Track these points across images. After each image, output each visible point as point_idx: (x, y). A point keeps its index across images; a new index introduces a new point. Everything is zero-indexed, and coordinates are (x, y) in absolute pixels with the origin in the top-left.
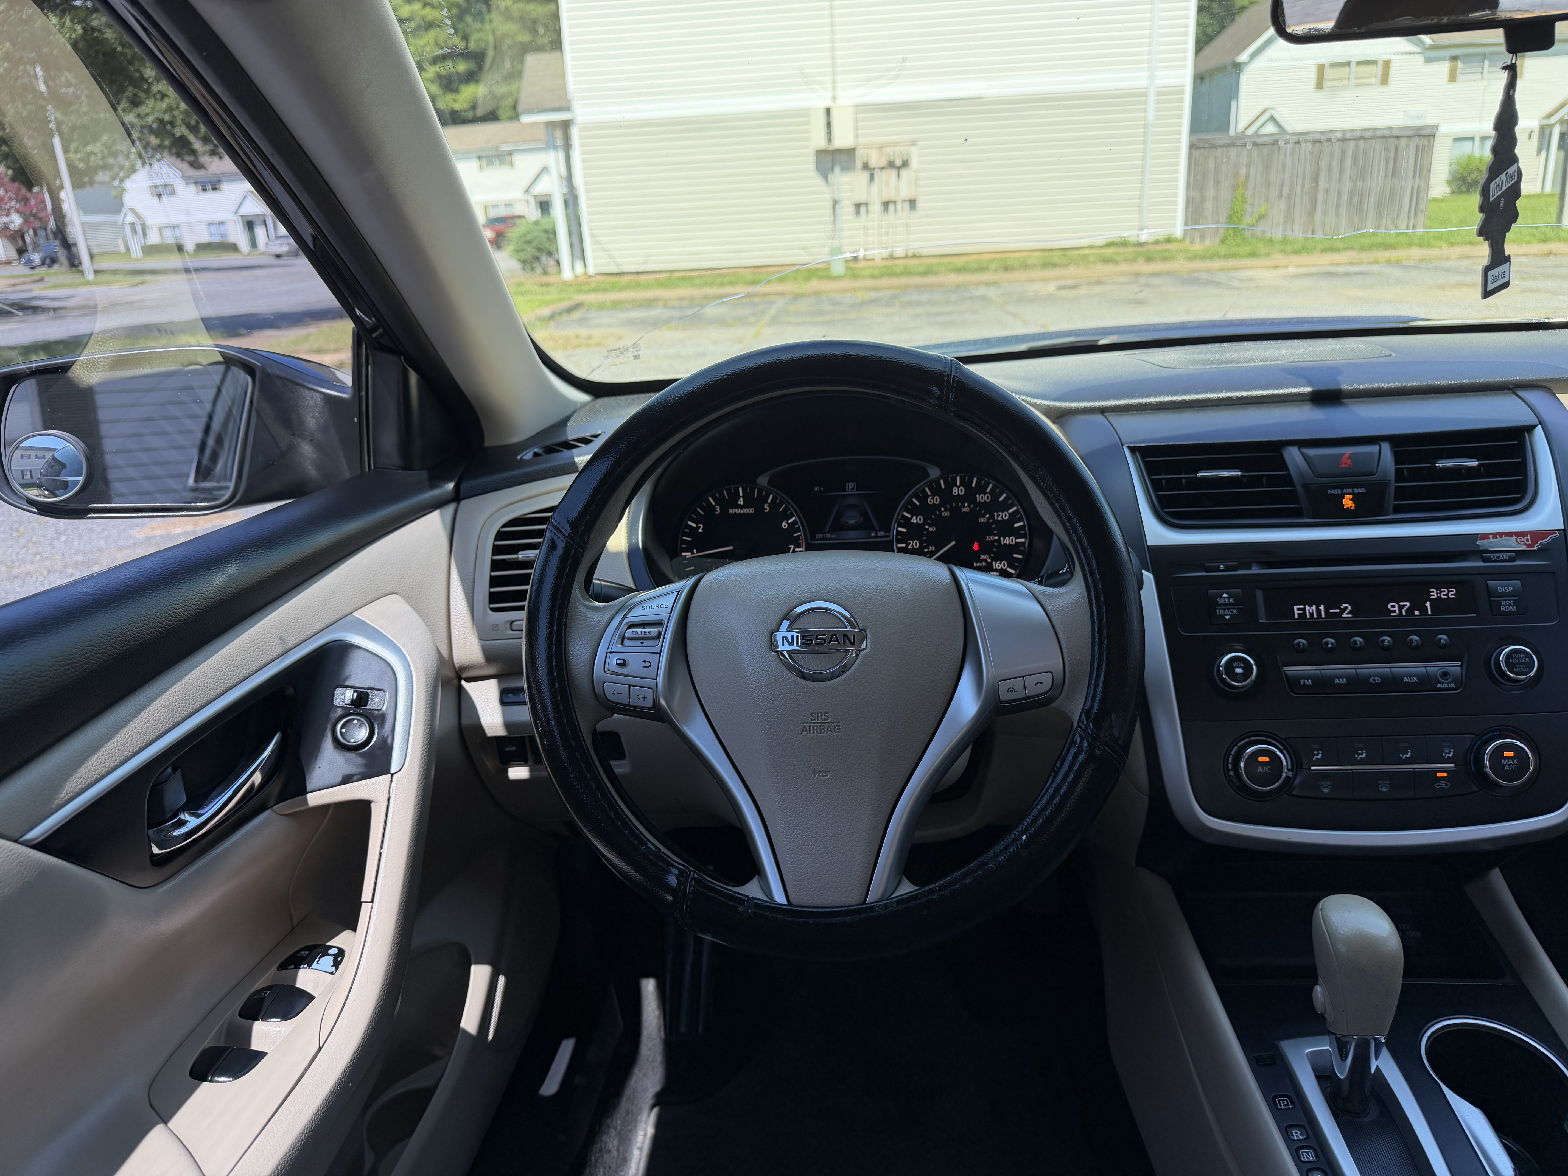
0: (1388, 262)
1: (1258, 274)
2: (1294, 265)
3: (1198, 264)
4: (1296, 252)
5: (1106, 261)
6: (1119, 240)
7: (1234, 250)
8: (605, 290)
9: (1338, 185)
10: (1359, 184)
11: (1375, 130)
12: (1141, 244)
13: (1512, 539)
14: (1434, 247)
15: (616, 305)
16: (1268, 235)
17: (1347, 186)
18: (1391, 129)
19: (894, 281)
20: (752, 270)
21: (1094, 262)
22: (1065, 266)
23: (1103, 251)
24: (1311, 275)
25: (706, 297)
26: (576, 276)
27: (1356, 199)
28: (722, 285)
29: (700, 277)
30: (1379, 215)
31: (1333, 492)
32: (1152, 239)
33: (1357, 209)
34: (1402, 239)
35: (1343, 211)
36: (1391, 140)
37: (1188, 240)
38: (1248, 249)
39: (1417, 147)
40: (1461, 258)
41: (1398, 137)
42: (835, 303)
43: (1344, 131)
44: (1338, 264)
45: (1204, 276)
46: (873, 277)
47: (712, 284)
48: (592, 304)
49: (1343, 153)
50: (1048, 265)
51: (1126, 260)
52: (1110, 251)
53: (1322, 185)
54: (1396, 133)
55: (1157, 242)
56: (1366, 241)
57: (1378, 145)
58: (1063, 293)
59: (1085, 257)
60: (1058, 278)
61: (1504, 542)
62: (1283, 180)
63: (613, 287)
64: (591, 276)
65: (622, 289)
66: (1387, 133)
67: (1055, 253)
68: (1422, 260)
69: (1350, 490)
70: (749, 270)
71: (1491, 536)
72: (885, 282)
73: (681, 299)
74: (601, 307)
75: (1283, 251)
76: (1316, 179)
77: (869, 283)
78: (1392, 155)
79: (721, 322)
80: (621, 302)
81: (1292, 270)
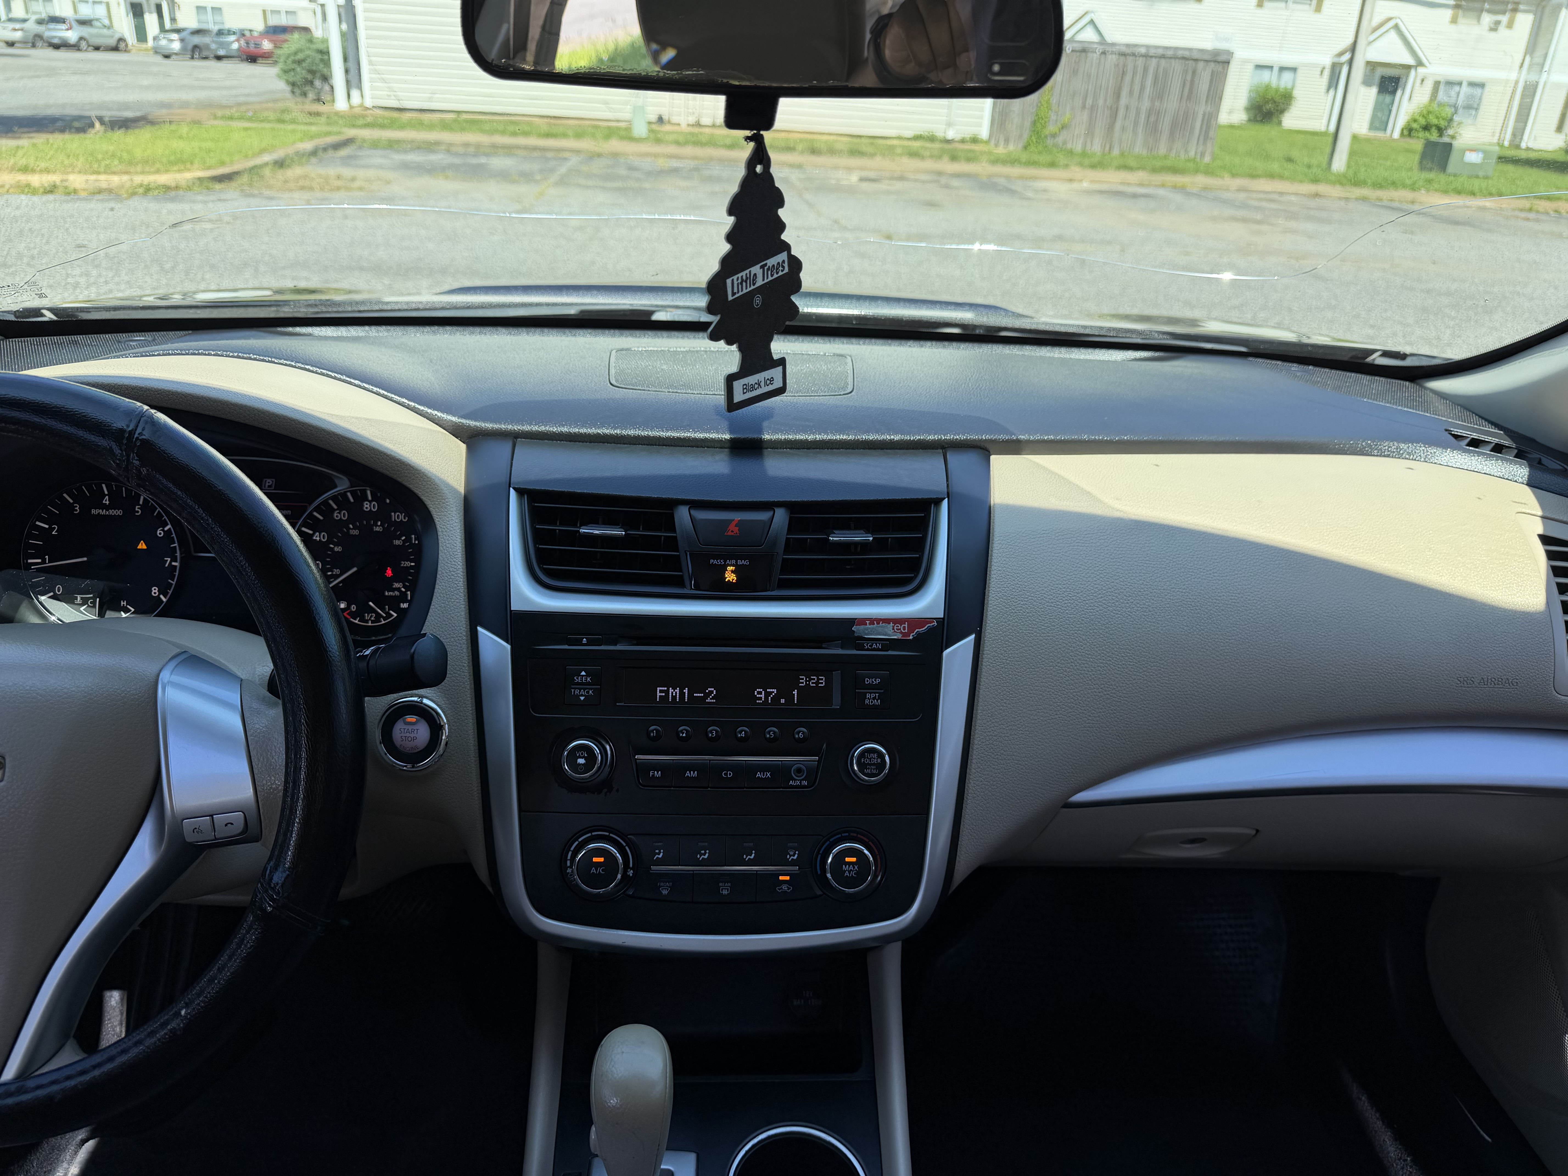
0: (1175, 187)
1: (1053, 185)
2: (1088, 180)
3: (999, 169)
4: (1093, 166)
5: (913, 154)
6: (927, 134)
7: (1036, 157)
8: (382, 127)
9: (1137, 103)
10: (1157, 104)
11: (1176, 49)
12: (948, 142)
13: (889, 626)
14: (1217, 176)
15: (392, 145)
16: (1069, 146)
17: (1146, 104)
18: (1190, 50)
19: (699, 151)
20: (548, 120)
21: (901, 155)
22: (872, 155)
23: (910, 143)
24: (1101, 192)
25: (494, 146)
26: (351, 107)
27: (1152, 119)
28: (514, 134)
29: (490, 121)
30: (1172, 137)
31: (715, 562)
32: (958, 137)
33: (1153, 129)
34: (1191, 165)
35: (1140, 130)
36: (1191, 62)
37: (993, 142)
38: (1047, 158)
39: (1213, 72)
40: (1240, 190)
41: (1196, 60)
42: (632, 168)
43: (1148, 47)
44: (1129, 184)
45: (1002, 181)
46: (677, 143)
47: (503, 133)
48: (364, 141)
49: (1145, 70)
50: (855, 152)
51: (931, 156)
52: (917, 144)
53: (1124, 101)
54: (1196, 55)
55: (963, 141)
56: (1159, 164)
57: (1177, 66)
58: (865, 186)
59: (891, 148)
60: (862, 169)
61: (880, 629)
62: (1087, 90)
63: (392, 125)
64: (367, 109)
65: (402, 127)
66: (1187, 54)
67: (863, 140)
68: (1205, 188)
69: (734, 562)
70: (545, 120)
71: (868, 622)
72: (689, 150)
73: (467, 145)
74: (375, 145)
75: (1081, 164)
76: (1117, 95)
77: (672, 149)
78: (1189, 78)
79: (504, 176)
80: (398, 142)
81: (1085, 185)
